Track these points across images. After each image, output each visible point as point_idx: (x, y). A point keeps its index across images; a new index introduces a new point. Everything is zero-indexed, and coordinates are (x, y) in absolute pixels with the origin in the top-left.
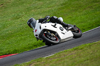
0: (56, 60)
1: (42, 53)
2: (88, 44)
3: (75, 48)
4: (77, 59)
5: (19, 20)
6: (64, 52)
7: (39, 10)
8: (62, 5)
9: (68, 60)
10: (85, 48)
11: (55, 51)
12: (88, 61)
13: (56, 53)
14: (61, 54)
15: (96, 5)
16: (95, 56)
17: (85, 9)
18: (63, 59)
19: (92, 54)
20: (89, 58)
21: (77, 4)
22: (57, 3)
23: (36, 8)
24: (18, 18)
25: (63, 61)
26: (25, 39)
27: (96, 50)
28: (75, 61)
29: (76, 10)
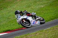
1: (43, 27)
5: (30, 8)
13: (51, 27)
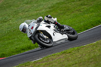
0: (44, 64)
2: (76, 48)
3: (63, 51)
4: (66, 63)
5: (6, 23)
6: (52, 56)
7: (27, 13)
8: (49, 8)
9: (56, 64)
10: (73, 52)
11: (43, 55)
12: (77, 65)
13: (44, 57)
14: (49, 58)
15: (83, 8)
16: (84, 60)
17: (73, 12)
18: (52, 63)
19: (80, 58)
20: (77, 62)
21: (65, 7)
22: (45, 6)
23: (23, 11)
24: (6, 22)
25: (51, 65)
26: (12, 43)
27: (84, 54)
28: (63, 65)
29: (64, 13)
